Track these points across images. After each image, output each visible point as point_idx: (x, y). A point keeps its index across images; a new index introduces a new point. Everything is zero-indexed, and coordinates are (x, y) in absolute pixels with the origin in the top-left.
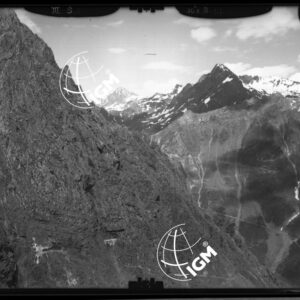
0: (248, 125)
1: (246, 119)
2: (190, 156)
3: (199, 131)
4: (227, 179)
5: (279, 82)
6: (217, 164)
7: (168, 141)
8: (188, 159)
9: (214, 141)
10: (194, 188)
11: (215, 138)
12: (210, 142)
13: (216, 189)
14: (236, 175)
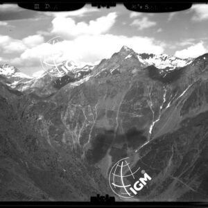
0: (131, 86)
1: (130, 82)
2: (89, 106)
3: (98, 90)
4: (110, 121)
5: (166, 58)
6: (106, 111)
7: (75, 96)
8: (87, 108)
9: (107, 96)
10: (88, 126)
11: (108, 94)
12: (105, 97)
13: (102, 127)
14: (117, 118)
